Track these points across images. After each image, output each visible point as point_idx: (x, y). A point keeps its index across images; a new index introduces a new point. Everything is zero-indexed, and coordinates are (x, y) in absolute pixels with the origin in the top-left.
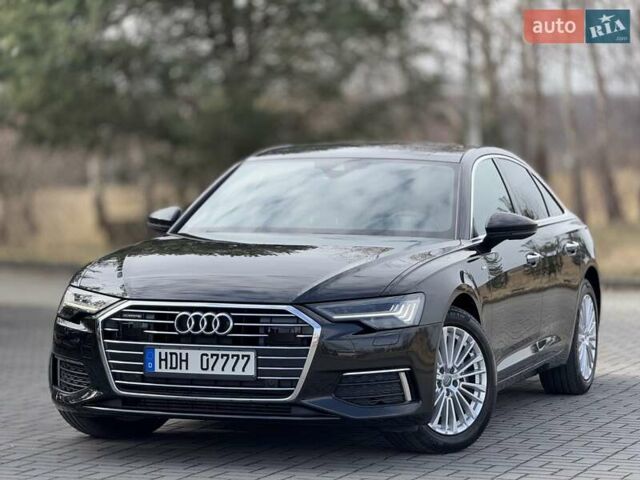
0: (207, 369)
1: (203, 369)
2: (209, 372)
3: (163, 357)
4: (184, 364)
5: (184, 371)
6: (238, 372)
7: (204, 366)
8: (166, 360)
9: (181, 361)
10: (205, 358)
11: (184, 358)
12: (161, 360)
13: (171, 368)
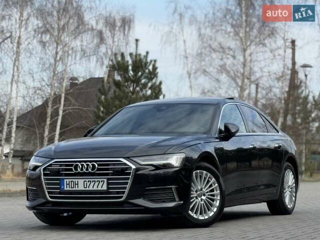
0: (86, 188)
1: (84, 187)
2: (87, 189)
3: (68, 183)
4: (77, 185)
5: (77, 189)
6: (100, 188)
7: (85, 186)
8: (69, 184)
9: (76, 184)
10: (85, 183)
11: (76, 183)
12: (67, 184)
13: (71, 188)
